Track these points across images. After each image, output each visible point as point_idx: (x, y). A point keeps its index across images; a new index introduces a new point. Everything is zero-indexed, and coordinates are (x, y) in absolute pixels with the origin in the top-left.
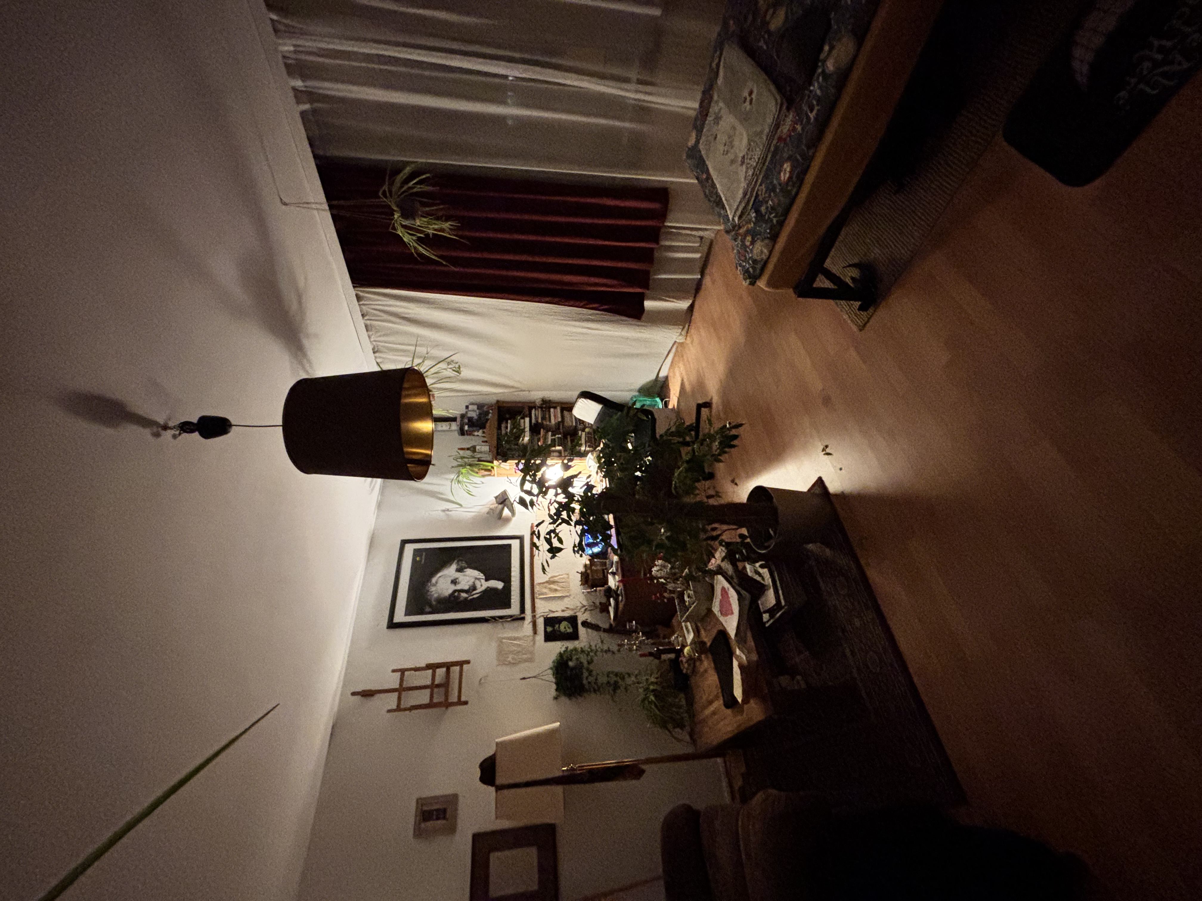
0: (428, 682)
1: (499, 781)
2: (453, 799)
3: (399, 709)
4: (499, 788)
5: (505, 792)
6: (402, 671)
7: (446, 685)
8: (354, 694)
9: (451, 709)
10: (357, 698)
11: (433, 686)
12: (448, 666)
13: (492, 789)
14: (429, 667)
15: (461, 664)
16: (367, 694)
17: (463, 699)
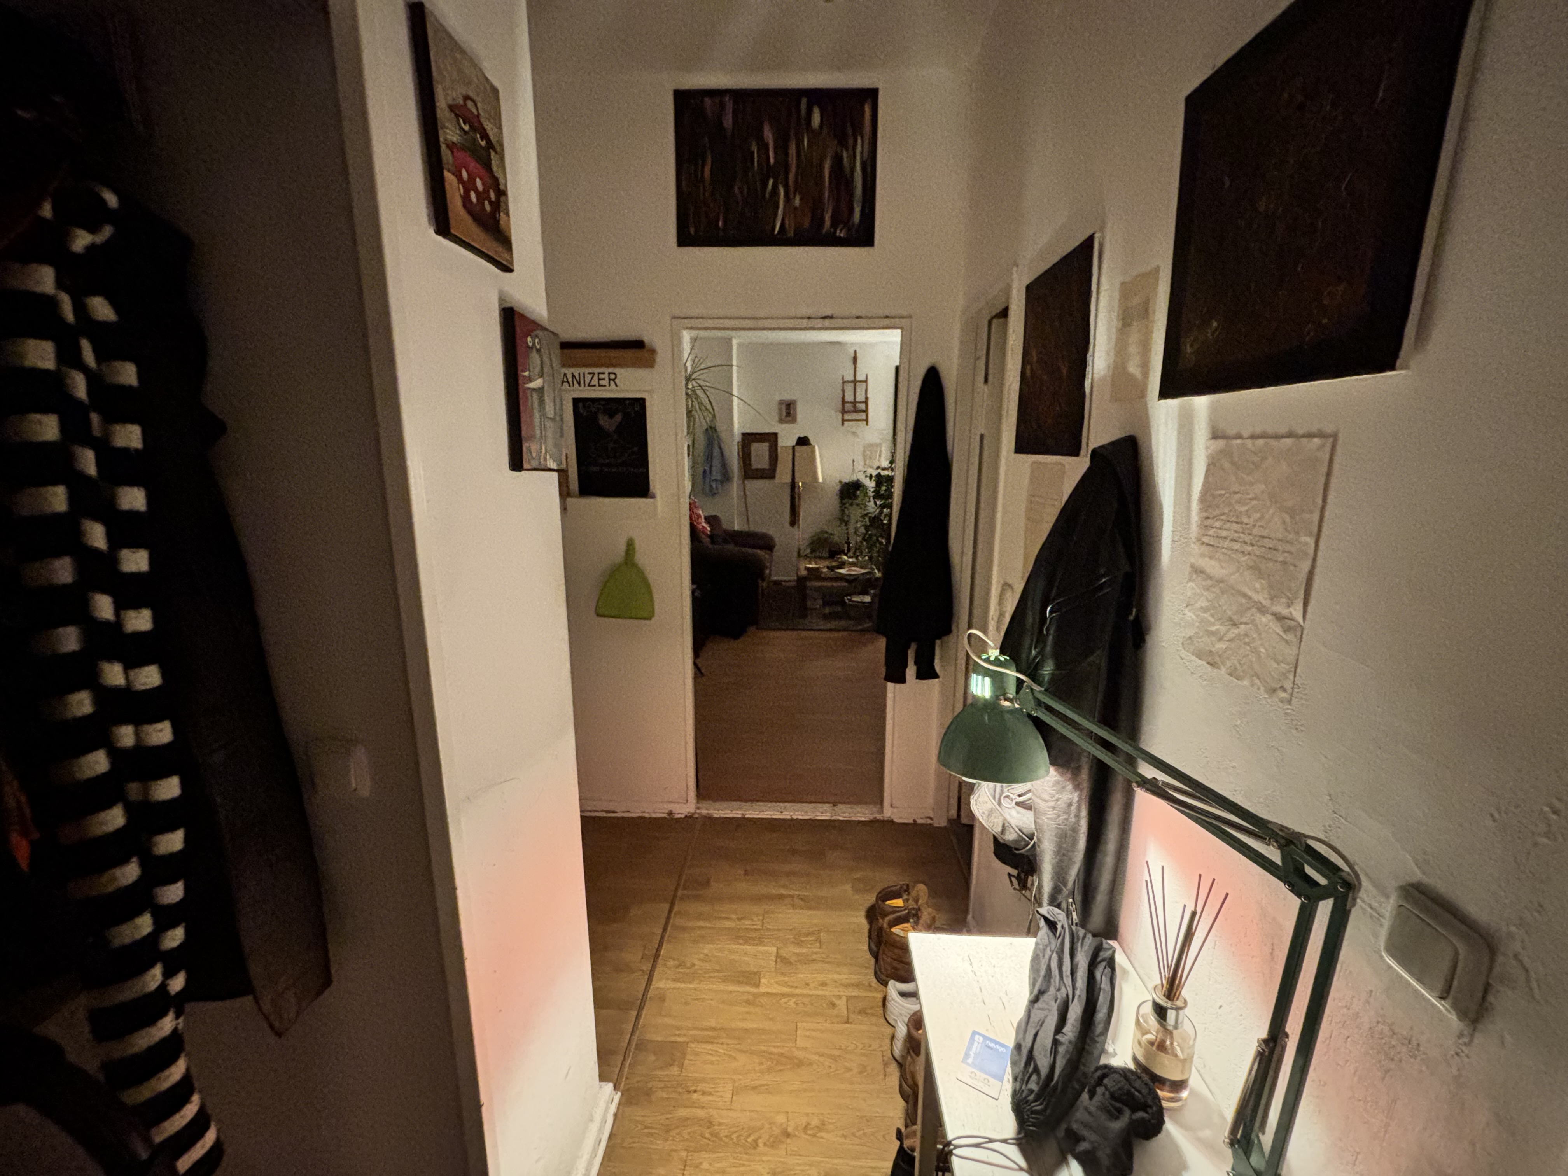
0: (858, 399)
1: (798, 448)
2: (794, 420)
3: (844, 382)
4: (793, 447)
5: (791, 451)
6: (866, 381)
7: (856, 411)
8: (855, 352)
9: (841, 415)
10: (853, 355)
11: (855, 402)
12: (866, 411)
13: (794, 443)
14: (867, 398)
15: (867, 420)
16: (855, 360)
17: (846, 423)
